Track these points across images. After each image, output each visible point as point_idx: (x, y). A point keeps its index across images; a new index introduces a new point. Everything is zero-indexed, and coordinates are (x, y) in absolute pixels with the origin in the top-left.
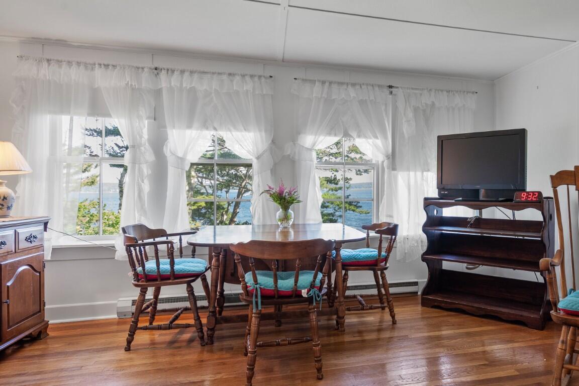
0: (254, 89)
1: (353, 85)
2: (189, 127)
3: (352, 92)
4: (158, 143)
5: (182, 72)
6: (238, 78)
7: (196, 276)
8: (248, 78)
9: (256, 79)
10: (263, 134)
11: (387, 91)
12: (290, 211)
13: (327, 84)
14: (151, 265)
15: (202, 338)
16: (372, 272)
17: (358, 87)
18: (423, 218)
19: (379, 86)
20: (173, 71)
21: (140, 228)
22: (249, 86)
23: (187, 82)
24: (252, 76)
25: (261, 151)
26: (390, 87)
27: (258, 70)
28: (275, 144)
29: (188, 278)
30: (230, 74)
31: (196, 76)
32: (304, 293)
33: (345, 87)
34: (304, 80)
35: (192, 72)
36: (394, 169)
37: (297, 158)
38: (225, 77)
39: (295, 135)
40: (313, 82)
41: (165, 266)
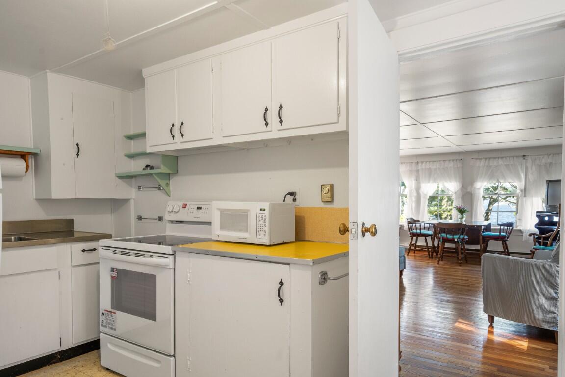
0: (454, 165)
1: (502, 158)
2: (429, 182)
3: (500, 162)
4: (418, 189)
5: (426, 162)
6: (447, 161)
7: (428, 235)
8: (451, 161)
9: (455, 161)
10: (458, 183)
11: (522, 158)
12: (464, 215)
13: (488, 159)
14: (414, 231)
15: (429, 255)
16: (501, 242)
17: (504, 159)
19: (517, 156)
20: (423, 162)
21: (412, 219)
22: (451, 164)
23: (428, 166)
24: (453, 160)
25: (456, 191)
26: (524, 156)
27: (457, 157)
28: (464, 187)
29: (426, 235)
30: (444, 160)
31: (431, 163)
32: (456, 240)
33: (497, 159)
34: (477, 159)
35: (430, 162)
36: (525, 196)
37: (473, 193)
38: (442, 162)
39: (472, 183)
40: (481, 159)
41: (418, 231)
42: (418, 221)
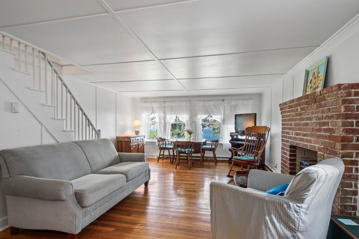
0: (185, 104)
1: (212, 100)
2: (171, 114)
3: (211, 103)
4: (165, 119)
5: (170, 101)
6: (182, 102)
7: (171, 149)
8: (184, 101)
9: (186, 102)
10: (188, 115)
11: (222, 101)
12: (192, 135)
13: (204, 101)
14: (162, 146)
15: (171, 162)
16: (212, 152)
17: (213, 101)
18: (230, 138)
19: (220, 100)
20: (168, 101)
21: (161, 138)
22: (184, 104)
23: (171, 104)
24: (185, 101)
25: (187, 120)
26: (223, 100)
27: (187, 99)
28: (191, 118)
29: (169, 149)
30: (180, 101)
31: (172, 102)
32: (187, 152)
33: (209, 101)
34: (198, 101)
35: (172, 101)
36: (224, 124)
37: (196, 121)
38: (178, 102)
39: (196, 115)
40: (200, 101)
41: (164, 146)
42: (165, 139)
